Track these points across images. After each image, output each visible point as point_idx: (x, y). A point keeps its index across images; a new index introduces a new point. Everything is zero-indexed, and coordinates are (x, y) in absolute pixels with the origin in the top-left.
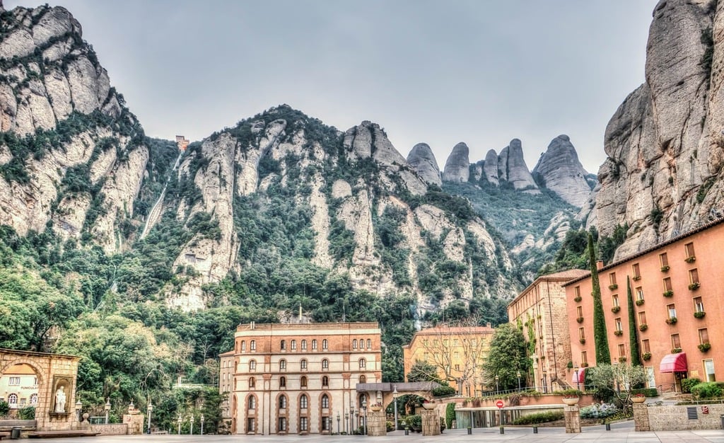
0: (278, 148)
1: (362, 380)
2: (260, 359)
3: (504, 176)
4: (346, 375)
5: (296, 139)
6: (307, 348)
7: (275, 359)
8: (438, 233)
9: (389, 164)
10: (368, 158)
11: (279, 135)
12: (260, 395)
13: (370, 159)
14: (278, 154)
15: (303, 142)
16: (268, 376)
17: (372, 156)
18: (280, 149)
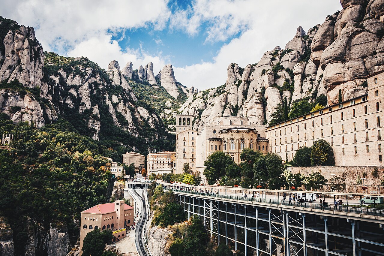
0: (90, 79)
1: (169, 162)
2: (154, 159)
3: (145, 78)
4: (167, 161)
5: (97, 76)
6: (161, 157)
7: (157, 159)
8: (146, 117)
9: (127, 89)
10: (119, 86)
11: (91, 74)
12: (154, 164)
13: (120, 86)
14: (90, 81)
15: (99, 78)
16: (155, 161)
17: (120, 85)
18: (91, 79)
